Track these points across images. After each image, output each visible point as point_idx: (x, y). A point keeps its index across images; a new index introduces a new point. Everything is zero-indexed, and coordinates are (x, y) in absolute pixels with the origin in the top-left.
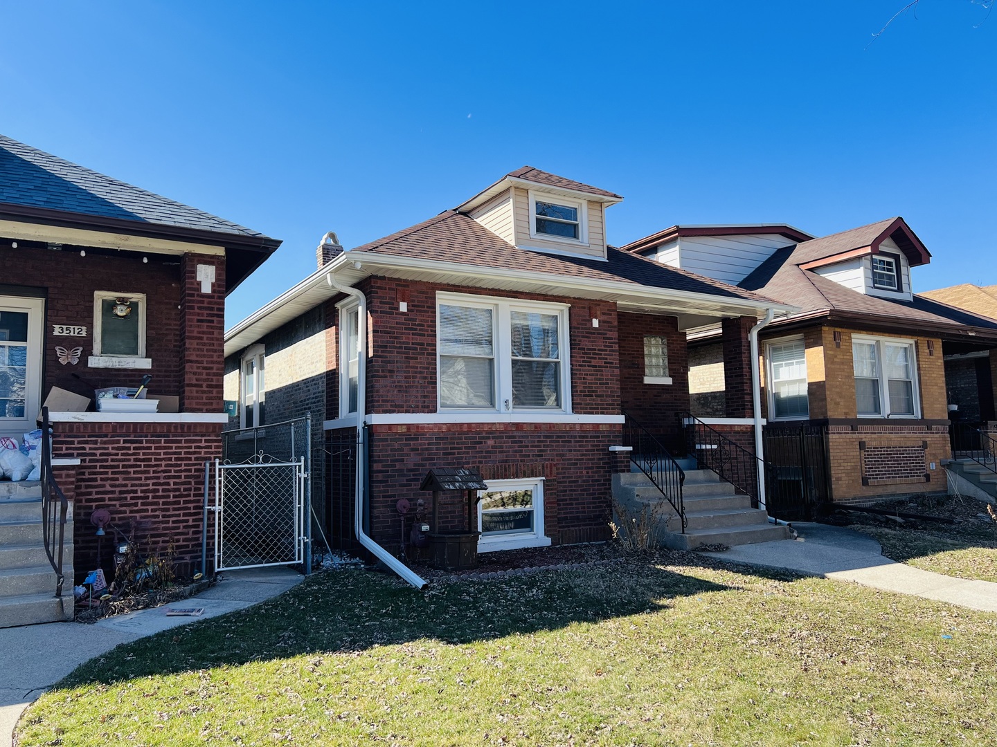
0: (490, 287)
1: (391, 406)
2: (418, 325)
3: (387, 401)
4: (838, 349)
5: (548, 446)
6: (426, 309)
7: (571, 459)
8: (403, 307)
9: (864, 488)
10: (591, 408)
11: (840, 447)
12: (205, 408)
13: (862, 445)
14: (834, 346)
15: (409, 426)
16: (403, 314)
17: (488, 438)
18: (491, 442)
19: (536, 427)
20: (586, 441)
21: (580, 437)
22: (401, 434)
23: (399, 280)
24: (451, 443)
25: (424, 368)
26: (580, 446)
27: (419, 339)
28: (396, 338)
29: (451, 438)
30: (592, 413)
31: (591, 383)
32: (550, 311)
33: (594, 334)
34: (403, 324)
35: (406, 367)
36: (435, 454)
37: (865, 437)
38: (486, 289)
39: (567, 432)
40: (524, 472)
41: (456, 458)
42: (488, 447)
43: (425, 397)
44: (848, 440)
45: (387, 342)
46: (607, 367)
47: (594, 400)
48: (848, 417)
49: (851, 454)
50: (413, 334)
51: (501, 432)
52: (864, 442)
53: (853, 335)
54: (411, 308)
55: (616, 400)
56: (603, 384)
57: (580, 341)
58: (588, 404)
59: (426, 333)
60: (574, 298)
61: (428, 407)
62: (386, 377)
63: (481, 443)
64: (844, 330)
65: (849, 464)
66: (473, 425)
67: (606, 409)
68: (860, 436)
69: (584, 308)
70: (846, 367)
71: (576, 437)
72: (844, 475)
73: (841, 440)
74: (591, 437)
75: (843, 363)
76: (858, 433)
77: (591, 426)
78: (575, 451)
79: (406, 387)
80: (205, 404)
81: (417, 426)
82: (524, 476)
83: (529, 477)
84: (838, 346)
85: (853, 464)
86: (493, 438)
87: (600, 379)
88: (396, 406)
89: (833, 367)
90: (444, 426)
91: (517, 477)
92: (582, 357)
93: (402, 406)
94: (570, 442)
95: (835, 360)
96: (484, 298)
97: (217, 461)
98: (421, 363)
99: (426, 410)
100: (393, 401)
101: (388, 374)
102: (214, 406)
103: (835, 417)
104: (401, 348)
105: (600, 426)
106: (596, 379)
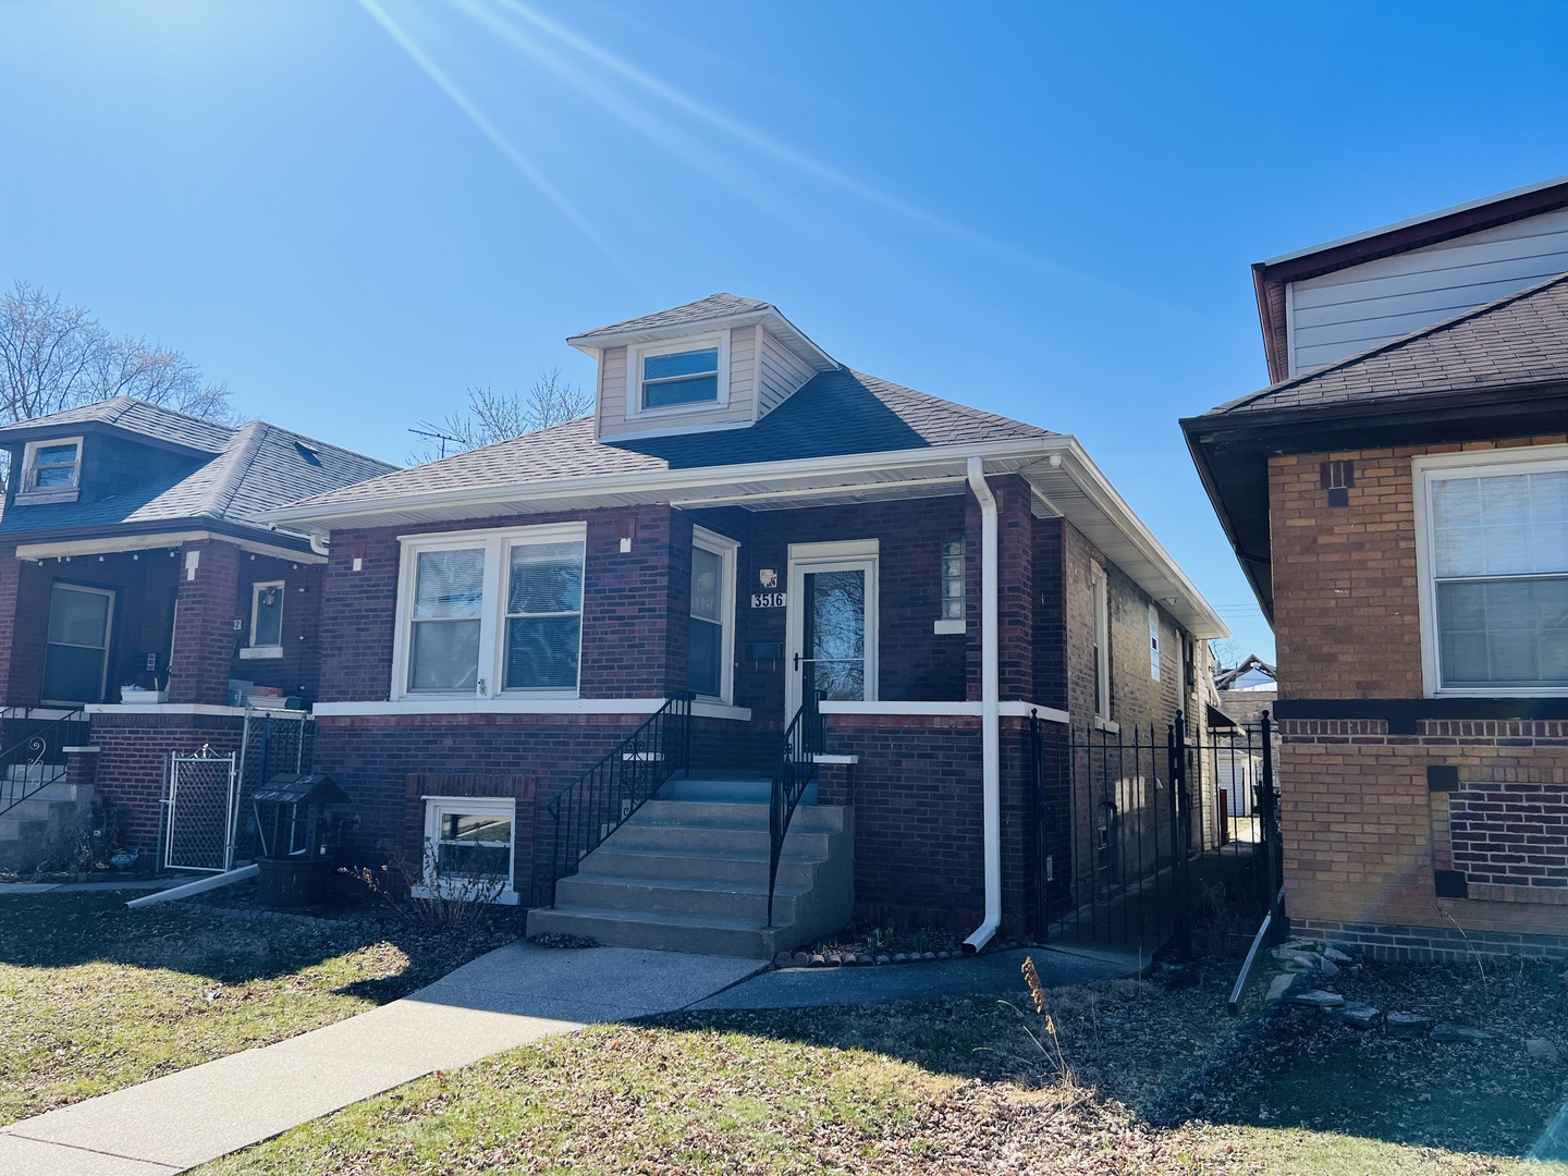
0: (464, 518)
1: (337, 693)
2: (374, 585)
3: (332, 687)
4: (1337, 511)
5: (529, 750)
6: (383, 563)
7: (566, 773)
8: (357, 565)
9: (1446, 904)
10: (608, 689)
11: (1328, 779)
12: (183, 698)
13: (1442, 778)
14: (1322, 501)
15: (353, 718)
16: (357, 573)
17: (445, 736)
18: (448, 742)
19: (515, 721)
20: (596, 744)
21: (586, 736)
22: (345, 728)
23: (357, 530)
24: (398, 742)
25: (375, 641)
26: (583, 751)
27: (373, 604)
28: (348, 605)
29: (400, 735)
30: (610, 697)
31: (613, 647)
33: (624, 563)
34: (357, 586)
35: (356, 642)
36: (379, 756)
37: (1452, 754)
38: (460, 521)
39: (566, 728)
40: (485, 788)
41: (403, 763)
42: (444, 749)
43: (374, 679)
44: (1372, 761)
45: (339, 611)
46: (643, 617)
47: (615, 674)
48: (1376, 695)
49: (1384, 799)
50: (367, 598)
51: (465, 728)
52: (1453, 770)
53: (1421, 462)
54: (368, 564)
55: (656, 674)
56: (635, 646)
57: (599, 578)
58: (604, 682)
59: (381, 595)
60: (592, 510)
61: (376, 692)
62: (333, 656)
63: (435, 742)
64: (1367, 454)
65: (1368, 829)
66: (428, 717)
67: (635, 688)
68: (1435, 750)
69: (610, 523)
70: (1373, 555)
71: (578, 736)
72: (1343, 857)
73: (1339, 760)
74: (605, 737)
75: (1360, 547)
76: (1427, 742)
77: (606, 719)
78: (574, 758)
79: (354, 668)
80: (183, 694)
81: (362, 718)
82: (484, 794)
83: (491, 796)
84: (1338, 499)
85: (1391, 830)
86: (453, 735)
87: (628, 639)
88: (341, 693)
89: (1310, 559)
90: (393, 719)
91: (474, 795)
92: (600, 605)
93: (347, 693)
94: (567, 744)
95: (1322, 540)
97: (174, 753)
98: (372, 635)
99: (373, 696)
100: (339, 686)
101: (336, 653)
102: (189, 697)
103: (1311, 696)
104: (352, 617)
105: (623, 718)
106: (621, 639)
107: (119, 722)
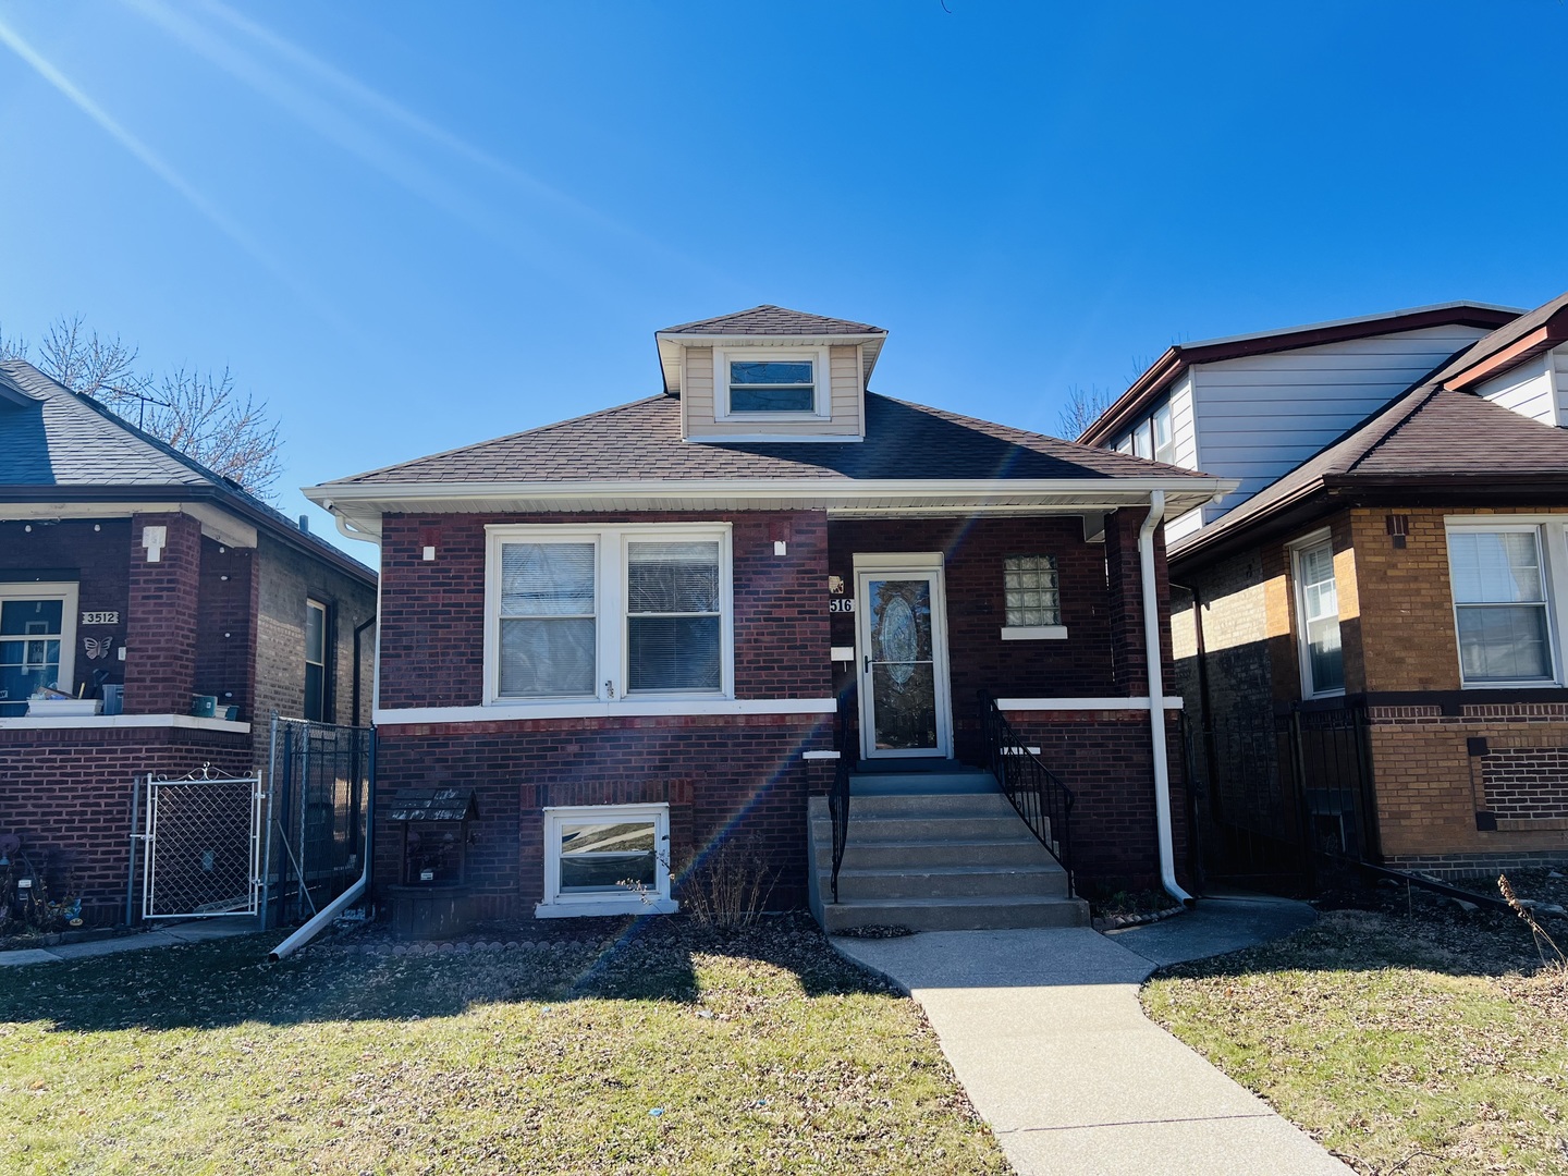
0: (578, 510)
1: (407, 698)
2: (454, 578)
3: (401, 691)
4: (1399, 552)
5: (680, 752)
6: (467, 552)
7: (725, 774)
8: (429, 554)
9: (1484, 835)
10: (768, 689)
11: (1404, 750)
12: (148, 707)
13: (1477, 746)
14: (1389, 545)
15: (433, 727)
16: (429, 563)
17: (569, 742)
18: (573, 748)
19: (658, 723)
20: (758, 744)
21: (745, 737)
22: (422, 738)
23: (424, 515)
24: (502, 751)
25: (462, 640)
26: (744, 752)
27: (455, 598)
28: (417, 599)
29: (503, 743)
30: (772, 697)
31: (771, 648)
32: (700, 535)
33: (779, 566)
34: (429, 578)
35: (432, 641)
36: (475, 767)
37: (1482, 729)
38: (571, 513)
39: (720, 729)
40: (629, 794)
41: (513, 773)
42: (569, 755)
43: (462, 682)
44: (1432, 736)
45: (403, 605)
46: (804, 619)
47: (775, 675)
48: (1432, 688)
49: (1441, 764)
50: (444, 591)
51: (594, 732)
52: (1483, 740)
53: (1448, 519)
54: (442, 553)
55: (822, 674)
56: (796, 647)
57: (750, 580)
58: (764, 682)
59: (466, 589)
60: (738, 512)
61: (466, 697)
62: (400, 656)
63: (556, 749)
64: (1416, 511)
65: (1433, 785)
66: (542, 723)
67: (798, 689)
68: (1470, 726)
69: (760, 525)
70: (1424, 585)
71: (737, 737)
72: (1418, 807)
73: (1411, 736)
74: (768, 737)
75: (1416, 579)
76: (1464, 720)
77: (768, 719)
78: (733, 759)
79: (431, 669)
80: (148, 703)
81: (447, 725)
82: (629, 801)
83: (637, 802)
84: (1400, 543)
85: (1447, 785)
86: (577, 741)
87: (788, 640)
88: (414, 697)
89: (1384, 587)
90: (493, 725)
91: (616, 802)
92: (753, 606)
93: (424, 698)
94: (725, 745)
95: (1390, 573)
96: (568, 527)
97: (150, 776)
98: (456, 633)
99: (463, 701)
100: (410, 690)
101: (403, 653)
102: (159, 706)
103: (1390, 689)
104: (424, 612)
105: (787, 718)
106: (779, 640)
107: (28, 739)
